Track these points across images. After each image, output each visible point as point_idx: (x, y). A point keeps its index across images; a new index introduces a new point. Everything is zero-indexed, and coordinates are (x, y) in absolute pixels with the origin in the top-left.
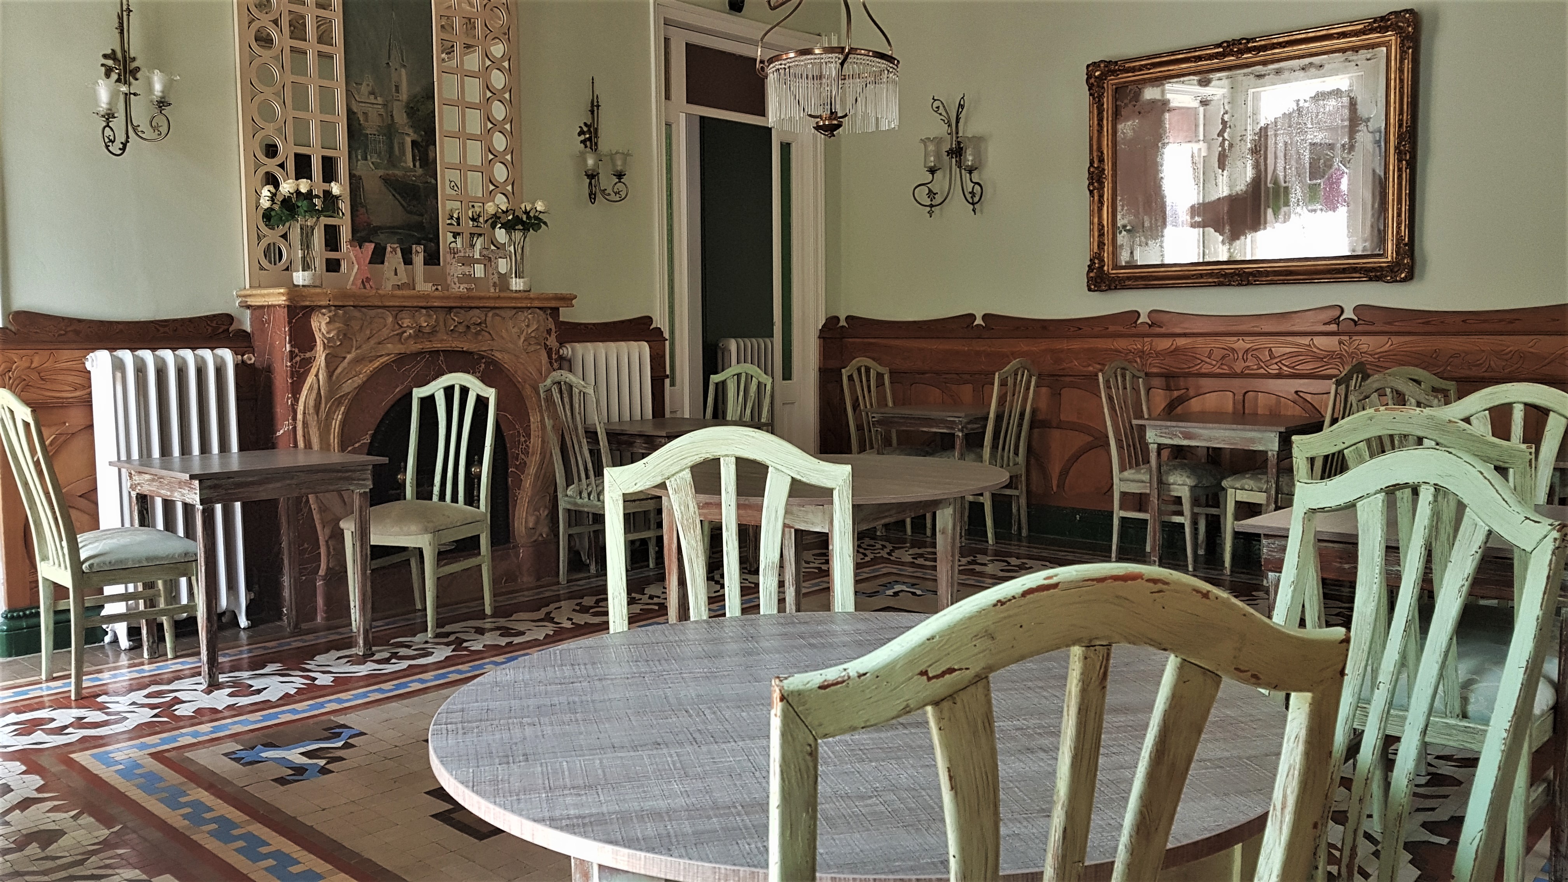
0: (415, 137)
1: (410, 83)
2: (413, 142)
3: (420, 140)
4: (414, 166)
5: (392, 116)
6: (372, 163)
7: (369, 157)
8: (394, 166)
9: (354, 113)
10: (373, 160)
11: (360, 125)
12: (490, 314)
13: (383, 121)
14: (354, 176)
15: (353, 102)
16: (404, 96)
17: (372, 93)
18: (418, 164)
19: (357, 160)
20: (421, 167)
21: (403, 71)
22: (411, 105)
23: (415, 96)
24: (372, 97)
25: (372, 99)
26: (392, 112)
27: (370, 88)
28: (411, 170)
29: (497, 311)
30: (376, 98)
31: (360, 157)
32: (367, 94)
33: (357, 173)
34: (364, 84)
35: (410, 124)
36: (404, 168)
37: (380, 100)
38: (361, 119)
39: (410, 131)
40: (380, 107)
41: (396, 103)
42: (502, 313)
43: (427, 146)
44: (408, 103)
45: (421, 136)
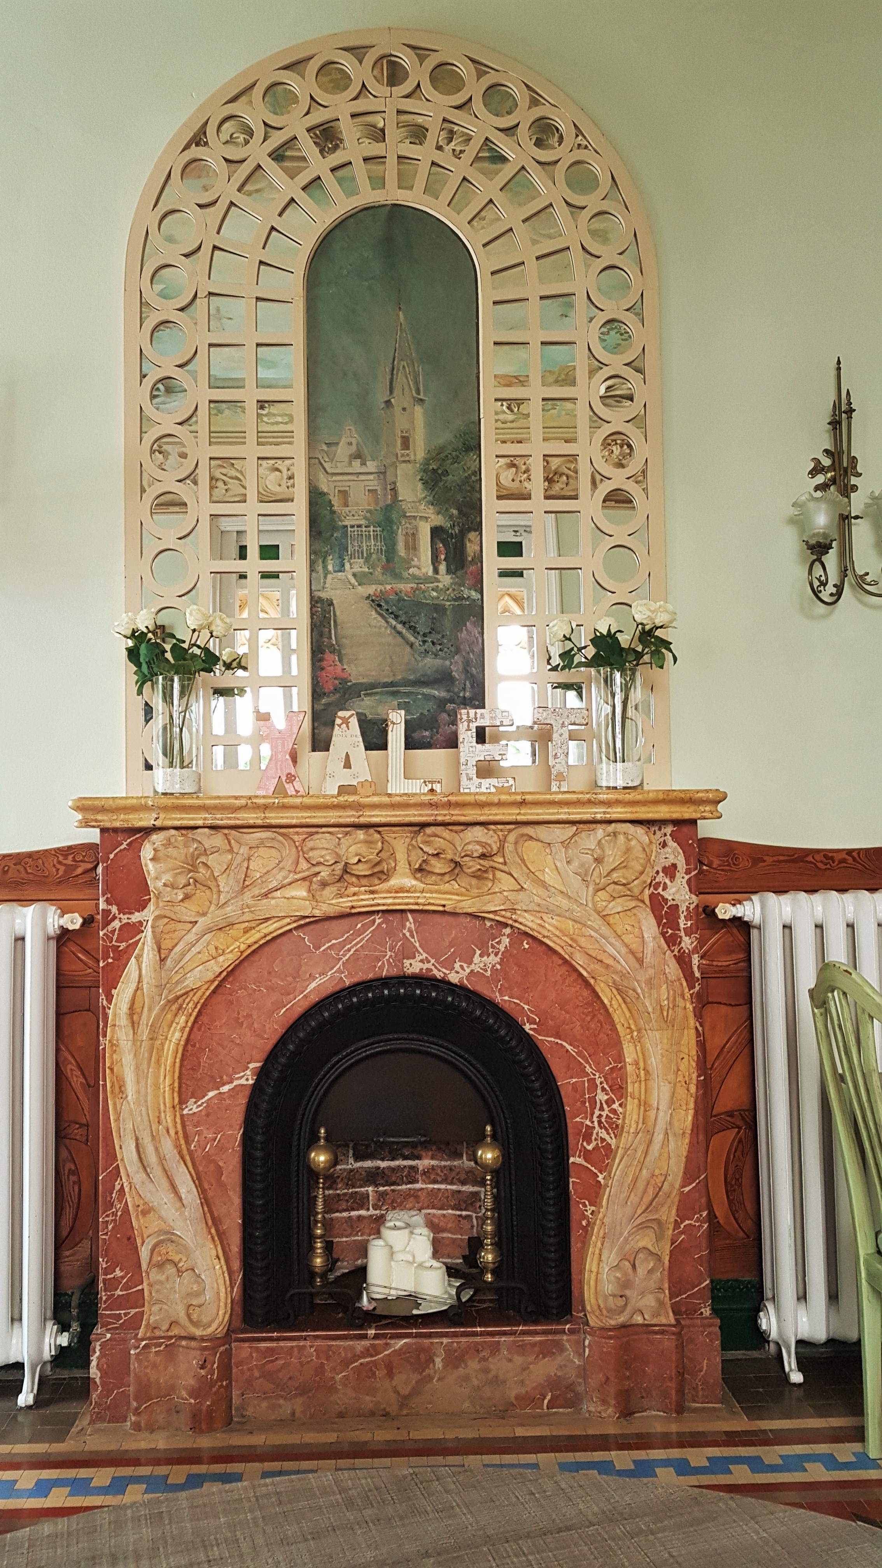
0: (439, 520)
1: (430, 427)
2: (436, 532)
3: (447, 525)
4: (436, 571)
5: (394, 490)
6: (354, 575)
7: (347, 566)
8: (397, 576)
9: (323, 494)
10: (355, 570)
11: (333, 512)
12: (512, 838)
13: (377, 503)
14: (320, 600)
15: (322, 476)
16: (419, 451)
17: (358, 456)
18: (442, 567)
19: (326, 573)
20: (449, 571)
21: (418, 410)
22: (434, 466)
23: (441, 449)
24: (357, 463)
25: (356, 465)
26: (394, 483)
27: (354, 448)
28: (427, 580)
29: (529, 830)
30: (363, 464)
31: (330, 568)
32: (346, 460)
33: (324, 595)
34: (343, 441)
35: (430, 498)
36: (414, 577)
37: (371, 466)
38: (335, 501)
39: (430, 512)
40: (371, 477)
41: (402, 469)
42: (541, 832)
43: (463, 533)
44: (426, 462)
45: (451, 517)
